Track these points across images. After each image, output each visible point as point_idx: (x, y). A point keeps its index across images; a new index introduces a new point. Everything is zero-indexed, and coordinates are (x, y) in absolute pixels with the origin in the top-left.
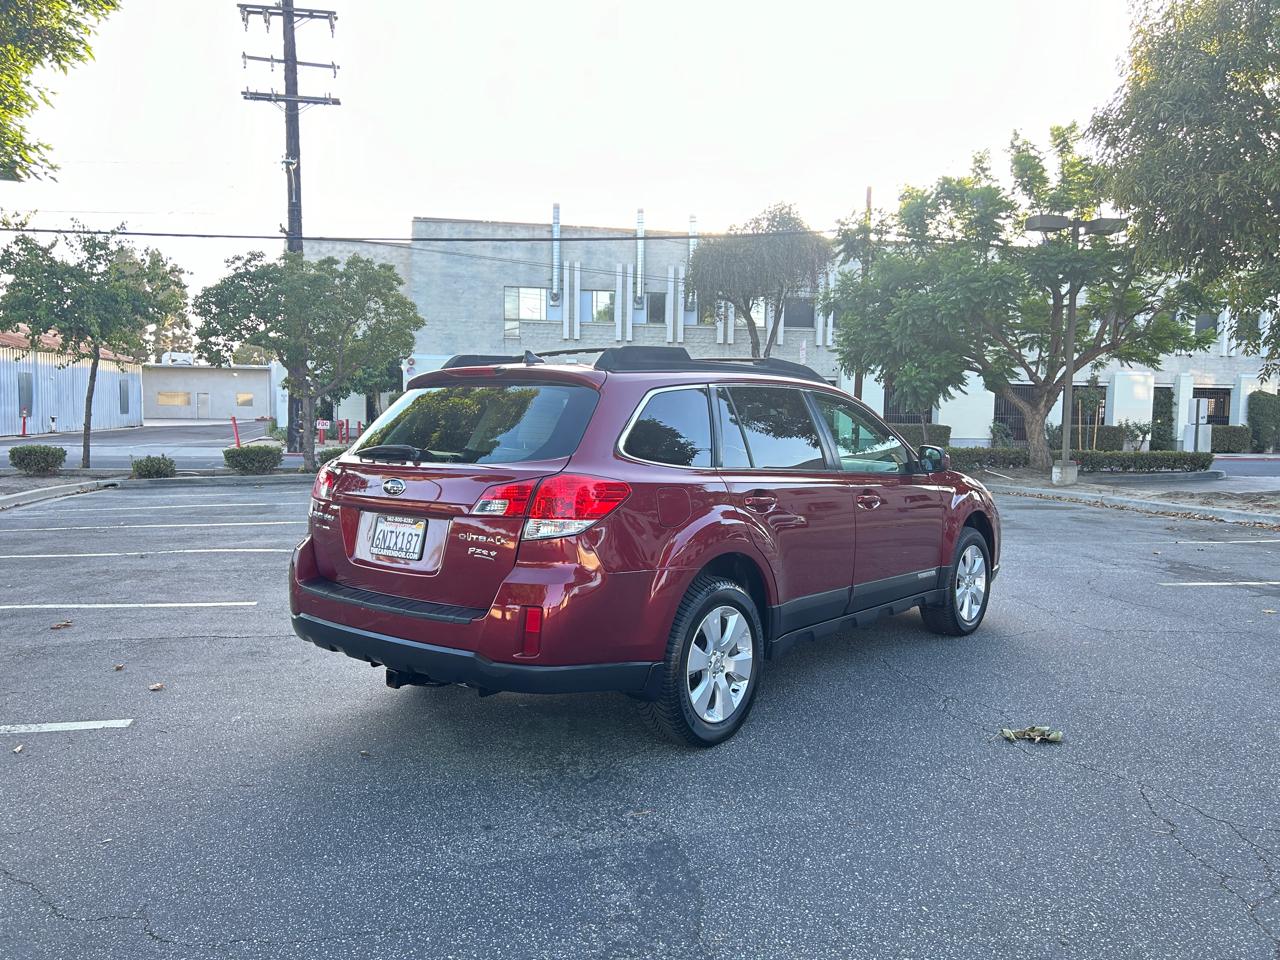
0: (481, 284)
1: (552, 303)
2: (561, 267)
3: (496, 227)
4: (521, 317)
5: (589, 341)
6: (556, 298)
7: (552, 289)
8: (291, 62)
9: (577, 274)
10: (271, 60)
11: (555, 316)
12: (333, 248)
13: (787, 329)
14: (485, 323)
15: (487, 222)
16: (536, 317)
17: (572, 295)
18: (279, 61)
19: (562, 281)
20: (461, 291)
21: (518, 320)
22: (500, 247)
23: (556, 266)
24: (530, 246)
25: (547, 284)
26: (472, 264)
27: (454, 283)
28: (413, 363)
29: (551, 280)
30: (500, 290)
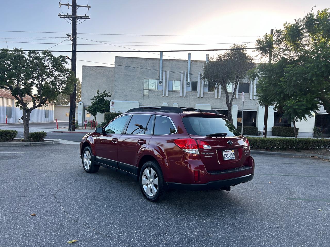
0: (136, 78)
1: (159, 84)
2: (163, 71)
3: (142, 60)
4: (149, 89)
5: (171, 97)
6: (161, 82)
7: (159, 79)
8: (74, 5)
9: (168, 73)
10: (68, 5)
11: (160, 89)
12: (97, 69)
13: (239, 93)
14: (137, 90)
15: (139, 58)
16: (154, 89)
17: (166, 82)
18: (71, 5)
19: (163, 77)
20: (130, 80)
21: (148, 90)
22: (143, 66)
23: (161, 72)
24: (153, 66)
25: (158, 78)
26: (134, 71)
27: (128, 77)
28: (113, 103)
29: (159, 77)
30: (142, 80)
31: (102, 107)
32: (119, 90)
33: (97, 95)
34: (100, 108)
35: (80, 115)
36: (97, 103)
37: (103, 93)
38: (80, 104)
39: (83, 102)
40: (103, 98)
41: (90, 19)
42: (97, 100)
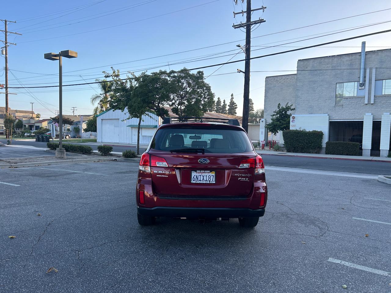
0: (326, 83)
1: (360, 88)
2: (365, 69)
3: (333, 58)
4: (344, 96)
5: (379, 104)
6: (362, 85)
7: (359, 81)
8: (249, 11)
9: (374, 71)
10: (242, 12)
11: (361, 94)
14: (326, 100)
15: (330, 56)
16: (352, 95)
17: (370, 83)
18: (245, 12)
19: (365, 77)
20: (316, 87)
22: (335, 67)
23: (362, 71)
24: (349, 63)
25: (358, 79)
26: (322, 75)
27: (314, 84)
28: (294, 118)
29: (359, 77)
30: (334, 85)
31: (283, 124)
32: (301, 101)
33: (278, 110)
34: (280, 125)
35: (262, 134)
36: (277, 120)
37: (284, 107)
38: (262, 121)
39: (265, 119)
40: (286, 112)
41: (265, 21)
42: (278, 115)
